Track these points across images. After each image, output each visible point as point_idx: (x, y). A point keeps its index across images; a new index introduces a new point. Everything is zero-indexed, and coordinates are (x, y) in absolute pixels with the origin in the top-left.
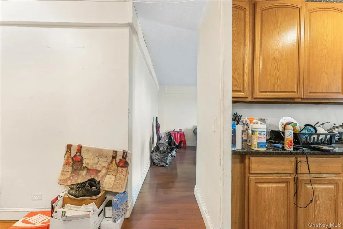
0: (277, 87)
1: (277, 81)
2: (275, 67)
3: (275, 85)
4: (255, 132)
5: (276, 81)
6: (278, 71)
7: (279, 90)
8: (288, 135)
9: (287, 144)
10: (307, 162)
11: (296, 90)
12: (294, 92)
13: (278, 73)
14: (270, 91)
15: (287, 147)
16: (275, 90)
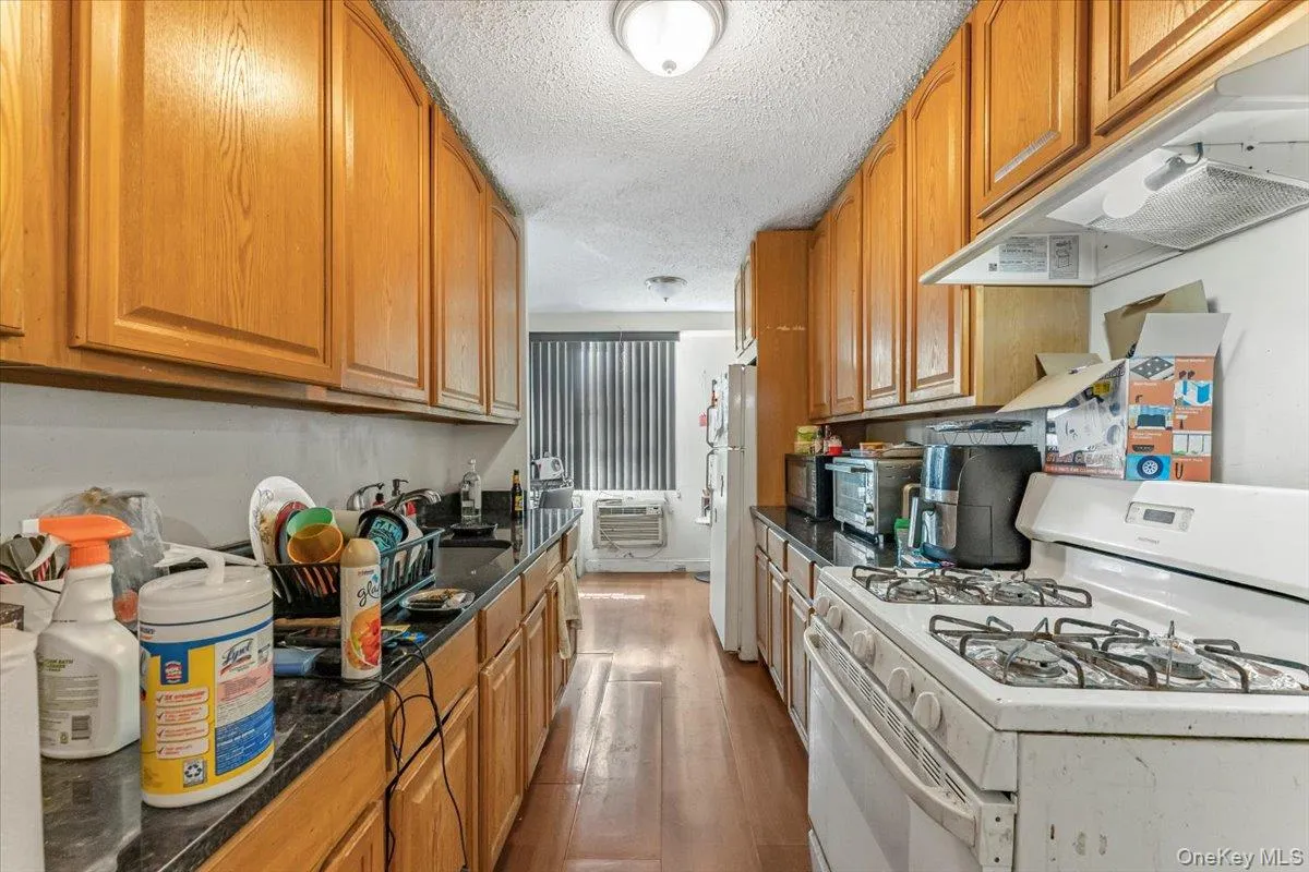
0: (242, 306)
1: (243, 271)
2: (230, 180)
3: (231, 293)
4: (190, 652)
5: (236, 266)
6: (246, 212)
7: (251, 329)
8: (362, 594)
9: (359, 644)
10: (431, 697)
11: (319, 347)
12: (312, 352)
13: (245, 228)
14: (202, 318)
15: (360, 662)
16: (230, 321)
